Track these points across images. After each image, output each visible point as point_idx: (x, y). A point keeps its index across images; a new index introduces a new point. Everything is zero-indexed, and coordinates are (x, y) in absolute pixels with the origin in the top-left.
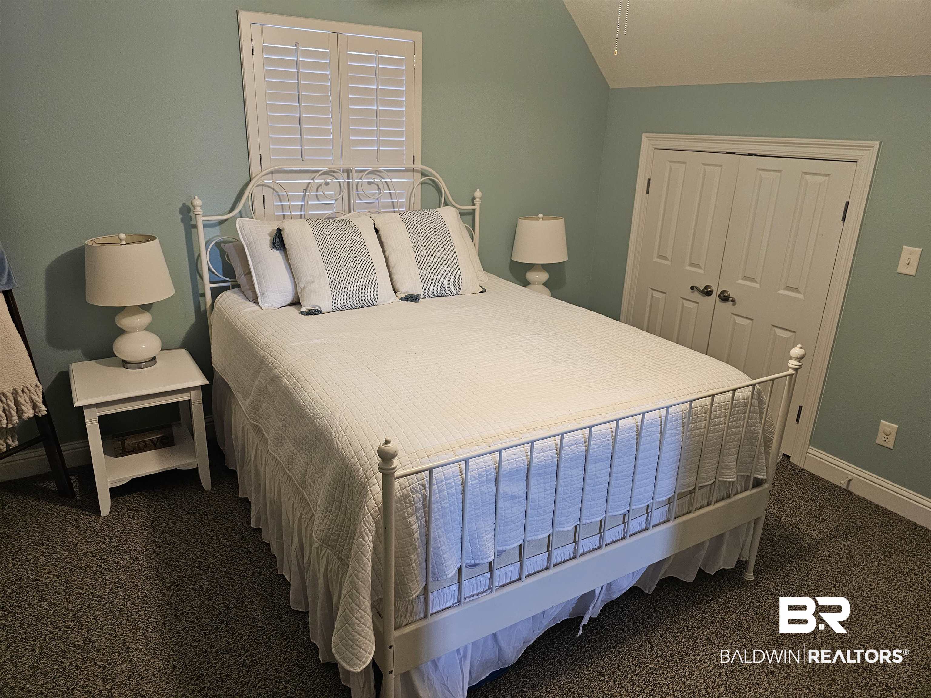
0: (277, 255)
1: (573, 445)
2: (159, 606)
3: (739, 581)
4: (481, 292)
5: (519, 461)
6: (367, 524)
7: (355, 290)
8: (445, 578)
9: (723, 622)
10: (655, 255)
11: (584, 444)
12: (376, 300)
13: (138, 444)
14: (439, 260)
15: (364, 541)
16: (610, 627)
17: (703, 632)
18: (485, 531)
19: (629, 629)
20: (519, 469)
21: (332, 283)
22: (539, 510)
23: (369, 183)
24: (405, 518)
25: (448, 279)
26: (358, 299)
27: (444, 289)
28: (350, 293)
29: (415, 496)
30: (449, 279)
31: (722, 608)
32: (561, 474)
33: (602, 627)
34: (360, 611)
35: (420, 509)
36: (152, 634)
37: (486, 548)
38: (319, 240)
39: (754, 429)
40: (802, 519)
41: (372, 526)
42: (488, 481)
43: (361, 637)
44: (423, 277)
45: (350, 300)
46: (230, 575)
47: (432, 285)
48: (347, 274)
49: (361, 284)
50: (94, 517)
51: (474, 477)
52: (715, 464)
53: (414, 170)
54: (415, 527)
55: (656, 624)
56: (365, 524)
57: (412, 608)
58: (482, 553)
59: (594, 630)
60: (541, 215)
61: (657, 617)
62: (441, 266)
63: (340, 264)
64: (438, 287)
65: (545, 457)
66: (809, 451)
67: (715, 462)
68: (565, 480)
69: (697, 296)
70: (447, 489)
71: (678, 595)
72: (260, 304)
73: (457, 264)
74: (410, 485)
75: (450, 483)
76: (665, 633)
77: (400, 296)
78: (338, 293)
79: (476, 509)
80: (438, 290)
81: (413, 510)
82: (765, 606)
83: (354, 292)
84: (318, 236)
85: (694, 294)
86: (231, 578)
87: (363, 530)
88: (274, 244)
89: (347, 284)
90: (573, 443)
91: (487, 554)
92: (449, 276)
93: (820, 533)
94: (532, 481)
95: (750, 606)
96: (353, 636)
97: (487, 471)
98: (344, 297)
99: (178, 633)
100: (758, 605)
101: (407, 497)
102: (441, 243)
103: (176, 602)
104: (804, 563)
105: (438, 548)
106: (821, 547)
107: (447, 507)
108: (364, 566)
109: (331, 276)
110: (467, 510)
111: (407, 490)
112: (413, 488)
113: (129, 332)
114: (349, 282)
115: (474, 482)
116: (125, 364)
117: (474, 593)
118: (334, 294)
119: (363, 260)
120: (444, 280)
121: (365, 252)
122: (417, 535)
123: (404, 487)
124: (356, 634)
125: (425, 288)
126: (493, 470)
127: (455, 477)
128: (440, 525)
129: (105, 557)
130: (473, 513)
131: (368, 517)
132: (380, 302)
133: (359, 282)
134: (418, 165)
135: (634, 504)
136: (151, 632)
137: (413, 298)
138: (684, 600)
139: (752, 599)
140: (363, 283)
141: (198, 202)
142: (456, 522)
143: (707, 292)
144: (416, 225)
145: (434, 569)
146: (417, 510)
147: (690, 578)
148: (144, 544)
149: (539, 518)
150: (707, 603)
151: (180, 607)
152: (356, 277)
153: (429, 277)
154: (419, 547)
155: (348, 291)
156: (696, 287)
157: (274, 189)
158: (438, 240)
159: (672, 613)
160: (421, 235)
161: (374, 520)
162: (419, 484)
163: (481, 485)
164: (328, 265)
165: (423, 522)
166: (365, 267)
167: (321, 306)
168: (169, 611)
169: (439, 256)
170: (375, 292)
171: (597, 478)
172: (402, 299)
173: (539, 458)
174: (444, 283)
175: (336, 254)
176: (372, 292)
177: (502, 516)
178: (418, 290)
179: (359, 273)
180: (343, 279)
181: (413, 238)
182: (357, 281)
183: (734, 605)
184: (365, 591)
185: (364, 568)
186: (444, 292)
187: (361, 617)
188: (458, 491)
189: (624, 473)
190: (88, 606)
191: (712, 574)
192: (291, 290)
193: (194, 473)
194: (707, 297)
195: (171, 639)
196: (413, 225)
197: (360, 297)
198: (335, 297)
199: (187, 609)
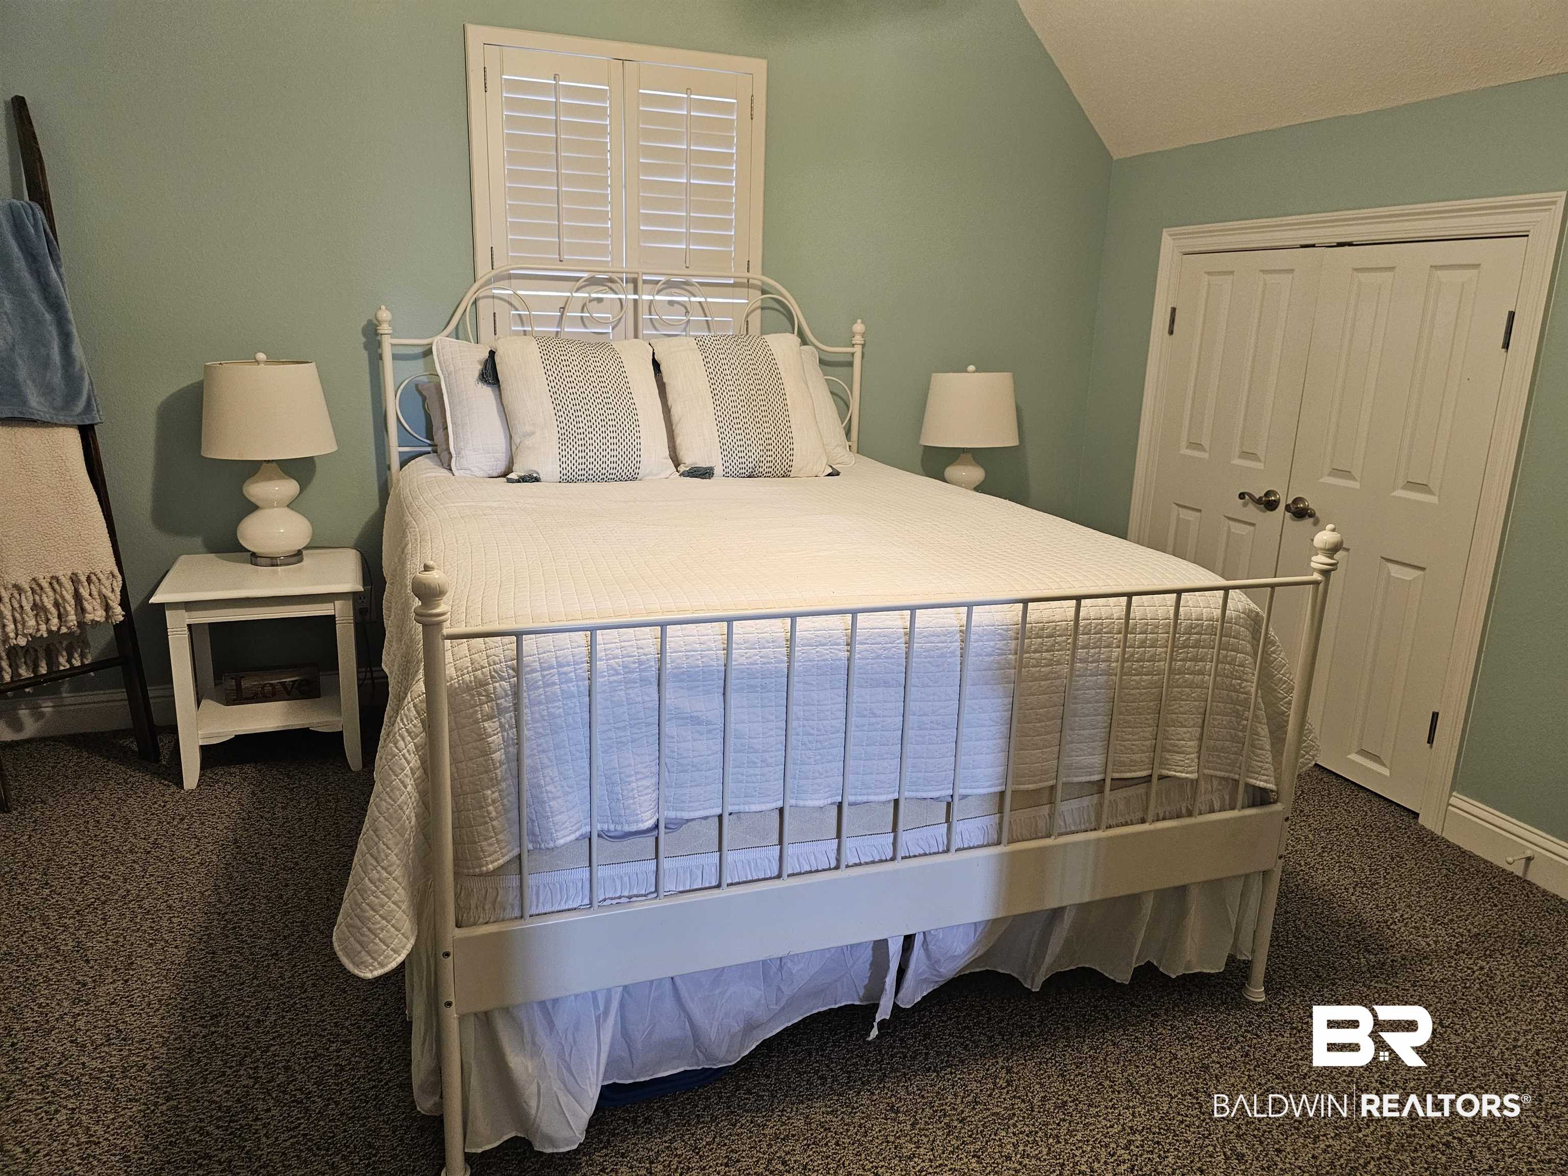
0: (487, 392)
1: (821, 645)
2: (206, 914)
3: (1232, 999)
4: (829, 475)
5: (706, 656)
6: (405, 720)
7: (601, 450)
8: (552, 845)
9: (1170, 1061)
10: (1184, 443)
11: (846, 648)
12: (637, 471)
13: (263, 688)
14: (755, 414)
15: (397, 748)
16: (942, 1039)
17: (1123, 1071)
18: (636, 773)
19: (977, 1047)
20: (706, 669)
21: (563, 437)
22: (751, 755)
23: (671, 303)
24: (477, 722)
25: (768, 447)
26: (604, 466)
27: (761, 464)
28: (591, 454)
29: (497, 684)
30: (771, 447)
31: (1178, 1038)
32: (795, 694)
33: (926, 1036)
34: (379, 868)
35: (506, 710)
36: (176, 950)
37: (634, 803)
38: (548, 367)
39: (1240, 685)
40: (1406, 916)
41: (415, 726)
42: (644, 681)
43: (377, 917)
44: (724, 441)
45: (591, 466)
46: (332, 885)
47: (740, 455)
48: (589, 424)
49: (612, 441)
50: (174, 788)
51: (615, 670)
52: (1146, 739)
53: (748, 285)
54: (496, 739)
55: (1034, 1046)
56: (402, 720)
57: (495, 894)
58: (628, 811)
59: (908, 1039)
60: (971, 368)
61: (1041, 1034)
62: (758, 425)
63: (578, 407)
64: (750, 460)
65: (761, 657)
66: (1453, 801)
67: (1147, 735)
68: (806, 708)
69: (1253, 512)
70: (561, 683)
71: (1096, 1007)
72: (453, 468)
73: (788, 424)
74: (490, 665)
75: (566, 674)
76: (1046, 1063)
77: (682, 468)
78: (571, 452)
79: (618, 728)
80: (751, 465)
81: (492, 708)
82: (1269, 1045)
83: (598, 453)
84: (547, 362)
85: (1247, 508)
86: (332, 890)
87: (397, 729)
88: (482, 374)
89: (587, 439)
90: (824, 641)
91: (637, 815)
92: (770, 442)
93: (1436, 942)
94: (734, 699)
95: (1237, 1042)
96: (363, 911)
97: (640, 663)
98: (580, 461)
99: (213, 953)
100: (1255, 1041)
101: (482, 685)
102: (761, 387)
103: (233, 912)
104: (1383, 986)
105: (540, 786)
106: (1430, 964)
107: (560, 716)
108: (392, 790)
109: (562, 425)
110: (597, 728)
111: (483, 673)
112: (496, 672)
113: (262, 509)
114: (590, 435)
115: (615, 678)
116: (254, 558)
117: (626, 894)
118: (564, 453)
119: (619, 403)
120: (761, 448)
121: (625, 392)
122: (498, 756)
123: (477, 666)
124: (368, 908)
125: (726, 459)
126: (653, 663)
127: (577, 664)
128: (545, 746)
129: (159, 841)
130: (612, 734)
131: (409, 710)
132: (645, 476)
133: (608, 438)
134: (757, 276)
135: (962, 785)
136: (176, 947)
137: (704, 473)
138: (1106, 1016)
139: (1246, 1031)
140: (615, 441)
141: (384, 315)
142: (579, 747)
143: (1269, 503)
144: (721, 356)
145: (533, 826)
146: (501, 711)
147: (1123, 977)
148: (225, 831)
149: (751, 771)
150: (1151, 1025)
151: (236, 919)
152: (603, 429)
153: (735, 440)
154: (505, 780)
155: (587, 451)
156: (1250, 495)
157: (511, 304)
158: (756, 382)
159: (1073, 1032)
160: (728, 372)
161: (420, 716)
162: (507, 666)
163: (628, 686)
164: (559, 408)
165: (511, 735)
166: (621, 414)
167: (540, 472)
168: (215, 923)
169: (755, 409)
170: (635, 456)
171: (875, 716)
172: (683, 474)
173: (750, 657)
174: (762, 453)
175: (574, 390)
176: (629, 456)
177: (674, 752)
178: (716, 462)
179: (610, 423)
180: (582, 431)
181: (712, 376)
182: (604, 435)
183: (1205, 1036)
184: (389, 836)
185: (391, 794)
186: (761, 470)
187: (379, 880)
188: (582, 689)
189: (934, 718)
190: (104, 903)
191: (1174, 976)
192: (504, 450)
193: (337, 737)
194: (1269, 513)
195: (199, 960)
196: (715, 356)
197: (608, 462)
198: (564, 459)
199: (244, 923)
